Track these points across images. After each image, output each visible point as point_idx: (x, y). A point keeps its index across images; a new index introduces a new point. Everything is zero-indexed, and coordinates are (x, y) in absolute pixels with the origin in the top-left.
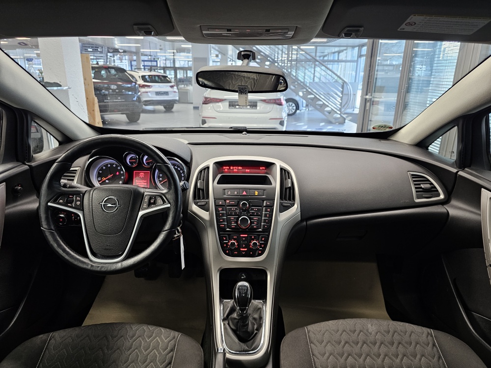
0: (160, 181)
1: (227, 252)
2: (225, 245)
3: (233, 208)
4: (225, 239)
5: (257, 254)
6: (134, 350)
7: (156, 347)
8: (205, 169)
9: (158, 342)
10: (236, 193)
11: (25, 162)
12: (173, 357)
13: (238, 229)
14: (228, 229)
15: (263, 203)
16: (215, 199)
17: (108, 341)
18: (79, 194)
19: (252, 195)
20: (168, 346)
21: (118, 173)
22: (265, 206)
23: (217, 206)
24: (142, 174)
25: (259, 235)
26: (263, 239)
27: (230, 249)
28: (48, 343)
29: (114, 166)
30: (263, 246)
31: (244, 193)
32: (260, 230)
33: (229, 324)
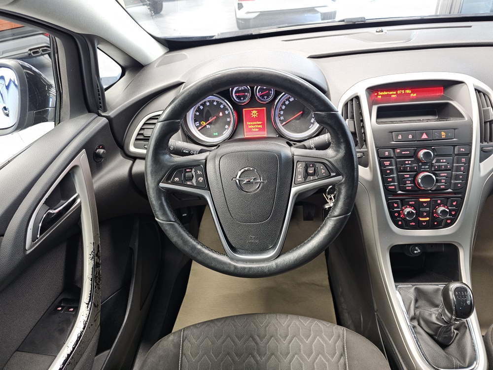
0: (282, 121)
1: (400, 223)
2: (396, 214)
3: (408, 161)
4: (396, 205)
5: (443, 224)
6: (293, 356)
7: (320, 352)
8: (352, 100)
9: (321, 343)
10: (410, 137)
11: (100, 112)
12: (345, 364)
13: (416, 191)
14: (400, 192)
15: (454, 149)
16: (378, 148)
17: (256, 343)
18: (199, 165)
19: (437, 138)
20: (335, 349)
21: (221, 114)
22: (457, 155)
23: (381, 158)
24: (254, 113)
25: (448, 198)
26: (454, 204)
27: (404, 219)
28: (183, 346)
29: (215, 103)
30: (453, 213)
31: (424, 136)
32: (450, 190)
33: (419, 324)
